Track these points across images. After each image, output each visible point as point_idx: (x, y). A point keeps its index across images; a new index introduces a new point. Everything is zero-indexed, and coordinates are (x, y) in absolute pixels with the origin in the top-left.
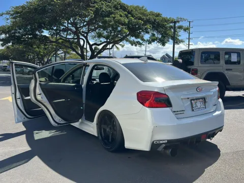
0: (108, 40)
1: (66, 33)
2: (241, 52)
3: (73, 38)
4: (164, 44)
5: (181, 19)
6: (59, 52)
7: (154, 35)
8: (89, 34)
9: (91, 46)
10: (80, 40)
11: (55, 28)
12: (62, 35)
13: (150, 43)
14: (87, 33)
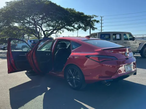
0: (54, 28)
1: (28, 24)
2: (121, 34)
3: (33, 27)
4: (85, 30)
5: (95, 16)
6: (25, 36)
7: (80, 25)
8: (43, 25)
9: (44, 32)
10: (37, 28)
11: (22, 22)
12: (26, 25)
13: (77, 29)
14: (41, 25)
